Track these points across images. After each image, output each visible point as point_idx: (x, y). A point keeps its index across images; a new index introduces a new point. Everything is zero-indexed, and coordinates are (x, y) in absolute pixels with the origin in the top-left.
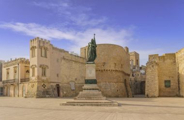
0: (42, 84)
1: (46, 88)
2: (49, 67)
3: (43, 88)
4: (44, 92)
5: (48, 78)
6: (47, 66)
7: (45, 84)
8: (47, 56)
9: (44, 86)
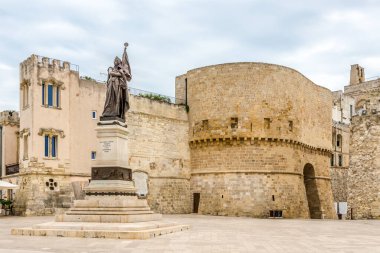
0: (47, 179)
1: (57, 189)
2: (66, 133)
3: (47, 189)
4: (50, 200)
5: (62, 162)
6: (60, 132)
7: (56, 180)
8: (62, 105)
9: (51, 184)
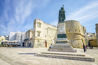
2: (41, 32)
4: (38, 44)
5: (41, 37)
9: (38, 41)
